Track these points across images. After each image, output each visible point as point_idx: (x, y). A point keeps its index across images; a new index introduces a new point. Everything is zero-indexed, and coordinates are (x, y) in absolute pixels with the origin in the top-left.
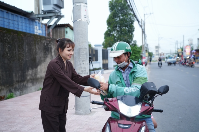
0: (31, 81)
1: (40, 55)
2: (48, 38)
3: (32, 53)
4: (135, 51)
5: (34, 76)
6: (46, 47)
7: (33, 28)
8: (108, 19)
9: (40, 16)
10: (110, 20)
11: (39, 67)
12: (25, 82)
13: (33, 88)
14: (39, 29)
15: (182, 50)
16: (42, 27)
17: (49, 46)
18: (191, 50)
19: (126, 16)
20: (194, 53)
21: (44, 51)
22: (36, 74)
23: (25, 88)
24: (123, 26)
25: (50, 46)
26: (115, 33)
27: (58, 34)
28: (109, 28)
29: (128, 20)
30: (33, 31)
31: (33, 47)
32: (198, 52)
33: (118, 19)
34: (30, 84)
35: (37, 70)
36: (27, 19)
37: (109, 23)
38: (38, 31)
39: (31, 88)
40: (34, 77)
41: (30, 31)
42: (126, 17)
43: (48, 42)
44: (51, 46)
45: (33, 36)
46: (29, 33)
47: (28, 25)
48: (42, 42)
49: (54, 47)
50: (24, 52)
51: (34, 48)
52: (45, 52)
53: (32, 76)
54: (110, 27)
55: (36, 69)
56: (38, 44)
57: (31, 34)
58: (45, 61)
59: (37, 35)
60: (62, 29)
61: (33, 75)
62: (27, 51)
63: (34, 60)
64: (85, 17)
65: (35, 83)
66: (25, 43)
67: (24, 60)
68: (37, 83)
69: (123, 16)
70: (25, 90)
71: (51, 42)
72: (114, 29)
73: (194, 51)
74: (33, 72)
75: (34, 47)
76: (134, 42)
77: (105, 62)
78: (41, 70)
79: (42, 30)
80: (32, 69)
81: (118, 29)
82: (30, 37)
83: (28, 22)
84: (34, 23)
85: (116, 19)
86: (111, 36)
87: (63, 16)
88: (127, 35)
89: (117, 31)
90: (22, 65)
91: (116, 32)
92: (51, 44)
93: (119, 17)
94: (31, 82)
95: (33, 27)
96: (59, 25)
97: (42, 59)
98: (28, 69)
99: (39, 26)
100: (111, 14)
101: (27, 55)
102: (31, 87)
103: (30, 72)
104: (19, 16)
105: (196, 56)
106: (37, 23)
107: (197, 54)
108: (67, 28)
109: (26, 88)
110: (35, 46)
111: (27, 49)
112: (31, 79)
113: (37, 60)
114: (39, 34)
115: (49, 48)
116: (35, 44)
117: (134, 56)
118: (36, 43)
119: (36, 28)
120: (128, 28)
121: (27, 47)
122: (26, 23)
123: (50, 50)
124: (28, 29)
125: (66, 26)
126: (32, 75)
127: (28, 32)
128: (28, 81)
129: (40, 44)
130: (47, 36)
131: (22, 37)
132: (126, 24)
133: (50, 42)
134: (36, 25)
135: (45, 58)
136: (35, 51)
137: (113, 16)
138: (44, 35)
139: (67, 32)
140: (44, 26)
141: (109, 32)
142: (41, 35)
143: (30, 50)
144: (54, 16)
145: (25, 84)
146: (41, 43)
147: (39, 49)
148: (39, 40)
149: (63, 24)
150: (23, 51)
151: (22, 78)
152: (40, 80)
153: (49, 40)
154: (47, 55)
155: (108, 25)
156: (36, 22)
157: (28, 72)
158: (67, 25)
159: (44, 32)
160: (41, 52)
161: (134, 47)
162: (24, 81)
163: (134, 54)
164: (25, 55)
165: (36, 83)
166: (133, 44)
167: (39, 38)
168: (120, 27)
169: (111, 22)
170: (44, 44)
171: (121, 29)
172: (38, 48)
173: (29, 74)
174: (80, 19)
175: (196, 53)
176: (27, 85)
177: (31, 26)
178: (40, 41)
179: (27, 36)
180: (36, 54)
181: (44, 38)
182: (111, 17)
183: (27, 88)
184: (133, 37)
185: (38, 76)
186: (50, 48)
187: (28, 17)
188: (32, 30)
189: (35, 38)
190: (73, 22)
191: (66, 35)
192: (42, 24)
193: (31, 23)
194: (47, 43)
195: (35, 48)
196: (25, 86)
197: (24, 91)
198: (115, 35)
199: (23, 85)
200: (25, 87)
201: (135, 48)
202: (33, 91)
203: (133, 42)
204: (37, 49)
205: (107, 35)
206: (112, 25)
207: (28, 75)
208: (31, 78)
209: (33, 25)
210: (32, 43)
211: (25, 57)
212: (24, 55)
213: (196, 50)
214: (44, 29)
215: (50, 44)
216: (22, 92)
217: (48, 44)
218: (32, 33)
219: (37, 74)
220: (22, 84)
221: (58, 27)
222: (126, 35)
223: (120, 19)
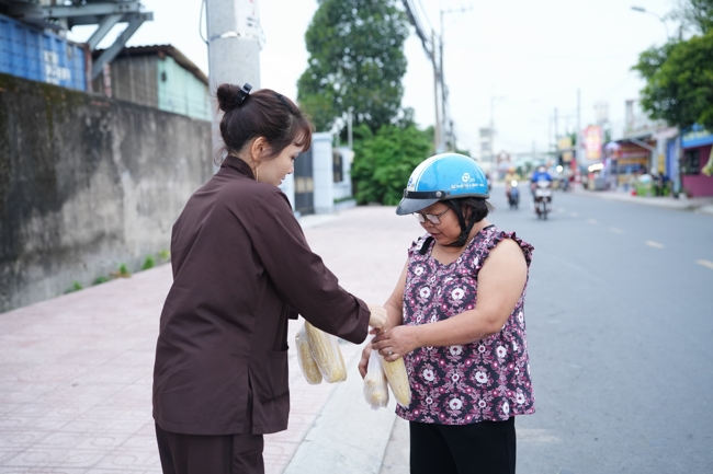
0: (38, 257)
1: (71, 161)
2: (98, 99)
3: (39, 154)
4: (411, 145)
5: (51, 239)
6: (92, 131)
7: (38, 60)
8: (310, 27)
9: (56, 13)
10: (316, 33)
11: (67, 207)
12: (19, 262)
13: (48, 283)
14: (61, 65)
15: (574, 142)
16: (71, 57)
17: (101, 129)
18: (603, 141)
19: (377, 16)
20: (612, 152)
21: (85, 147)
22: (56, 234)
23: (18, 284)
24: (367, 56)
25: (105, 127)
26: (335, 81)
27: (132, 83)
28: (315, 62)
29: (382, 33)
30: (39, 71)
31: (43, 133)
32: (628, 149)
33: (347, 29)
34: (35, 271)
35: (62, 218)
36: (12, 22)
37: (314, 42)
38: (57, 71)
39: (40, 284)
40: (51, 245)
41: (26, 69)
42: (375, 20)
43: (98, 114)
44: (109, 128)
45: (41, 92)
46: (24, 80)
47: (16, 48)
48: (73, 111)
49: (119, 133)
50: (9, 152)
51: (48, 137)
52: (88, 152)
53: (43, 241)
54: (319, 58)
55: (58, 215)
56: (61, 120)
57: (33, 83)
58: (88, 185)
59: (49, 88)
60: (146, 66)
61: (47, 235)
62: (19, 148)
63: (49, 179)
64: (250, 25)
65: (54, 266)
66: (11, 117)
67: (12, 179)
68: (64, 267)
69: (364, 17)
70: (19, 290)
71: (109, 115)
72: (334, 64)
73: (613, 146)
74: (45, 224)
75: (47, 131)
76: (406, 112)
77: (302, 186)
78: (75, 218)
79: (72, 68)
80: (43, 213)
81: (348, 66)
82: (31, 93)
83: (15, 35)
84: (40, 38)
85: (341, 29)
86: (321, 92)
87: (147, 17)
88: (381, 86)
89: (345, 71)
90: (5, 199)
91: (339, 75)
92: (109, 120)
93: (351, 19)
94: (40, 263)
95: (37, 53)
96: (132, 48)
97: (79, 176)
98: (27, 215)
99: (60, 53)
100: (320, 10)
101: (21, 160)
102: (39, 279)
103: (35, 225)
105: (620, 163)
106: (53, 42)
107: (625, 155)
108: (163, 59)
109: (22, 284)
110: (51, 127)
111: (19, 140)
112: (39, 252)
113: (61, 182)
114: (62, 81)
115: (101, 134)
116: (50, 118)
117: (405, 163)
118: (55, 116)
119: (50, 58)
120: (383, 60)
121: (19, 130)
122: (9, 40)
123: (104, 144)
124: (17, 61)
125: (161, 54)
126: (42, 236)
127: (19, 73)
128: (28, 259)
129: (67, 120)
130: (90, 91)
132: (376, 46)
133: (104, 113)
134: (49, 50)
135: (87, 171)
136: (49, 145)
137: (330, 15)
138: (80, 87)
139: (164, 78)
140: (78, 53)
141: (314, 77)
142: (68, 85)
143: (32, 141)
144: (114, 14)
145: (17, 269)
146: (73, 116)
147: (66, 139)
148: (64, 104)
149: (148, 47)
150: (6, 148)
151: (7, 249)
152: (72, 254)
153: (99, 104)
154: (95, 163)
155: (309, 49)
156: (47, 37)
157: (29, 226)
158: (165, 51)
159: (80, 75)
160: (73, 150)
161: (406, 132)
162: (14, 258)
163: (405, 158)
164: (13, 163)
165: (59, 265)
166: (400, 121)
167: (63, 96)
168: (354, 58)
169: (321, 38)
170: (83, 119)
171: (359, 64)
172: (63, 134)
173: (33, 232)
174: (232, 30)
175: (620, 152)
176: (24, 273)
177: (31, 52)
178: (69, 109)
179: (17, 90)
180: (55, 157)
181: (81, 99)
182: (322, 19)
183: (26, 283)
184: (402, 94)
185: (66, 239)
186: (105, 137)
187: (16, 17)
188: (33, 65)
189: (48, 98)
190: (207, 43)
191: (161, 85)
192: (71, 44)
193: (30, 39)
194: (93, 118)
195: (51, 135)
196: (19, 278)
197: (16, 297)
198: (337, 87)
199: (12, 272)
200: (19, 281)
201: (410, 133)
202: (49, 293)
203: (401, 115)
204: (57, 140)
205: (306, 88)
206: (326, 51)
207: (28, 236)
208: (40, 246)
209: (37, 48)
210: (37, 115)
211: (13, 171)
212: (9, 162)
213: (620, 142)
214: (79, 63)
215: (104, 122)
216: (9, 300)
217: (96, 122)
218: (33, 76)
219: (60, 231)
220: (7, 269)
221: (128, 56)
222: (376, 86)
223: (353, 27)
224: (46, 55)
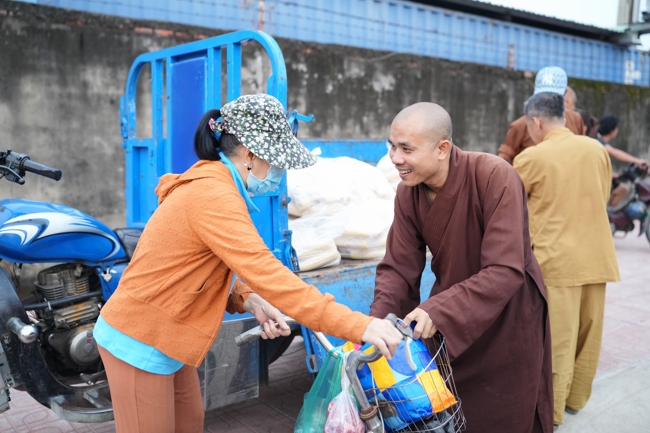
1: (637, 135)
7: (622, 70)
9: (633, 28)
14: (636, 69)
16: (643, 63)
30: (622, 76)
31: (623, 117)
36: (610, 46)
38: (632, 73)
41: (614, 76)
47: (611, 63)
48: (643, 101)
51: (626, 120)
56: (635, 108)
59: (629, 87)
75: (626, 116)
79: (643, 72)
84: (626, 54)
95: (622, 64)
97: (642, 145)
99: (636, 63)
104: (595, 42)
106: (633, 55)
110: (628, 112)
114: (635, 80)
116: (628, 107)
118: (631, 105)
119: (629, 66)
129: (639, 107)
131: (603, 95)
134: (630, 60)
136: (626, 125)
138: (647, 84)
140: (647, 58)
142: (639, 83)
146: (642, 104)
147: (636, 120)
148: (638, 97)
156: (629, 52)
159: (647, 75)
160: (640, 127)
167: (638, 92)
172: (635, 117)
177: (619, 65)
179: (612, 91)
180: (629, 132)
187: (614, 43)
188: (618, 73)
189: (628, 94)
192: (644, 53)
193: (619, 56)
195: (628, 117)
204: (631, 121)
209: (622, 60)
210: (621, 105)
214: (647, 66)
218: (618, 80)
224: (626, 64)
